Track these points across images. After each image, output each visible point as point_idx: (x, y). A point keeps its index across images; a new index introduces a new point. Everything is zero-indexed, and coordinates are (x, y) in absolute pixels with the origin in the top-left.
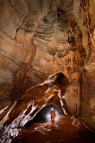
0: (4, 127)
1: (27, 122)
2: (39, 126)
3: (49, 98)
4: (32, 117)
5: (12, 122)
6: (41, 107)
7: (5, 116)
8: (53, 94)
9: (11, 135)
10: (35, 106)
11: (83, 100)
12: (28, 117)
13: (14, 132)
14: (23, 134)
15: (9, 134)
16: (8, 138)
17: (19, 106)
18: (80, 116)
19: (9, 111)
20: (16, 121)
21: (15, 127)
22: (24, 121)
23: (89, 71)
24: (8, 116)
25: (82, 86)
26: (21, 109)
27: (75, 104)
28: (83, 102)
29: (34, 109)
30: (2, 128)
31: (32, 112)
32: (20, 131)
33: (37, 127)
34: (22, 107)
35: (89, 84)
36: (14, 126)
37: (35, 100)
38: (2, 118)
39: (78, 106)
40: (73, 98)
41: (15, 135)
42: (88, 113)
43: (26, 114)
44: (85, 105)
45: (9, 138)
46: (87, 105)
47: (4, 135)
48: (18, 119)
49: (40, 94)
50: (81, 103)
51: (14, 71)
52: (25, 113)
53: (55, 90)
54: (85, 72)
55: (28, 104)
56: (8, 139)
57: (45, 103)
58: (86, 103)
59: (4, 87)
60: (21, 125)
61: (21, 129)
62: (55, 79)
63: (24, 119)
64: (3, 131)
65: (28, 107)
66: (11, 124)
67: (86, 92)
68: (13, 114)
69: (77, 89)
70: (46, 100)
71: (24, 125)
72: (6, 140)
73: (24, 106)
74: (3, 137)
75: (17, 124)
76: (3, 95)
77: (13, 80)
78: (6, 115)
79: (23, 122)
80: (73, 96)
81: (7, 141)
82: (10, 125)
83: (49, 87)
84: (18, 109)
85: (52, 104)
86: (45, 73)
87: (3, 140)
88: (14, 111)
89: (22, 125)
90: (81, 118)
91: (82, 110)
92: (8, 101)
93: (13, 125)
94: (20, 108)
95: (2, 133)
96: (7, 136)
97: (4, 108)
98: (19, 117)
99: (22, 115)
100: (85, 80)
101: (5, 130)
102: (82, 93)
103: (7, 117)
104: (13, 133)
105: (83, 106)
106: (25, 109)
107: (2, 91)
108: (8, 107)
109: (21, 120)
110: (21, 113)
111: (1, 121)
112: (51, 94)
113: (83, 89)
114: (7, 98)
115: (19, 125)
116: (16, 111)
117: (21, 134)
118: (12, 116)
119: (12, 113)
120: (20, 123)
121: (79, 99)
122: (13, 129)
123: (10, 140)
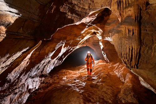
0: (20, 76)
1: (53, 68)
2: (69, 74)
3: (84, 39)
4: (60, 62)
5: (33, 68)
6: (73, 49)
7: (22, 60)
8: (90, 34)
9: (29, 88)
10: (65, 48)
11: (143, 43)
12: (55, 62)
13: (34, 83)
14: (46, 85)
15: (26, 86)
16: (23, 92)
17: (45, 47)
18: (137, 68)
19: (29, 53)
20: (39, 67)
21: (36, 76)
22: (49, 66)
23: (154, 5)
24: (28, 60)
25: (142, 26)
26: (47, 52)
27: (130, 49)
28: (144, 46)
29: (63, 50)
30: (17, 77)
31: (60, 55)
32: (42, 81)
33: (66, 76)
34: (48, 48)
35: (152, 24)
36: (35, 74)
37: (66, 41)
38: (18, 63)
39: (136, 52)
40: (127, 40)
41: (34, 87)
42: (152, 64)
43: (53, 58)
44: (146, 51)
45: (26, 92)
46: (150, 51)
47: (19, 88)
48: (41, 65)
49: (74, 34)
50: (141, 47)
51: (42, 4)
52: (51, 56)
53: (93, 31)
54: (148, 7)
55: (57, 45)
56: (24, 94)
57: (79, 45)
58: (149, 47)
59: (26, 23)
60: (44, 73)
61: (43, 79)
62: (96, 18)
63: (50, 64)
64: (18, 82)
65: (57, 48)
66: (31, 72)
67: (148, 33)
68: (36, 58)
69: (133, 29)
70: (80, 41)
71: (48, 72)
72: (21, 95)
73: (51, 47)
74: (17, 91)
75: (39, 71)
76: (22, 33)
77: (40, 15)
78: (25, 59)
79: (48, 69)
80: (126, 38)
81: (22, 97)
82: (29, 73)
83: (87, 26)
84: (43, 51)
85: (88, 46)
86: (85, 7)
87: (16, 96)
88: (37, 53)
89: (46, 72)
90: (138, 70)
91: (141, 58)
92: (29, 41)
93: (33, 73)
94: (45, 50)
95: (15, 85)
96: (22, 88)
97: (22, 50)
98: (43, 62)
99: (48, 59)
100: (145, 17)
101: (21, 81)
102: (142, 34)
103: (26, 62)
104: (32, 84)
105: (143, 53)
106: (53, 51)
107: (22, 28)
108: (28, 48)
109: (45, 66)
110: (47, 56)
111: (17, 68)
112: (87, 35)
113: (142, 29)
114: (29, 37)
115: (42, 72)
116: (39, 54)
117: (44, 85)
118: (33, 61)
119: (34, 56)
120: (43, 70)
121: (137, 42)
122: (33, 78)
123: (27, 95)
